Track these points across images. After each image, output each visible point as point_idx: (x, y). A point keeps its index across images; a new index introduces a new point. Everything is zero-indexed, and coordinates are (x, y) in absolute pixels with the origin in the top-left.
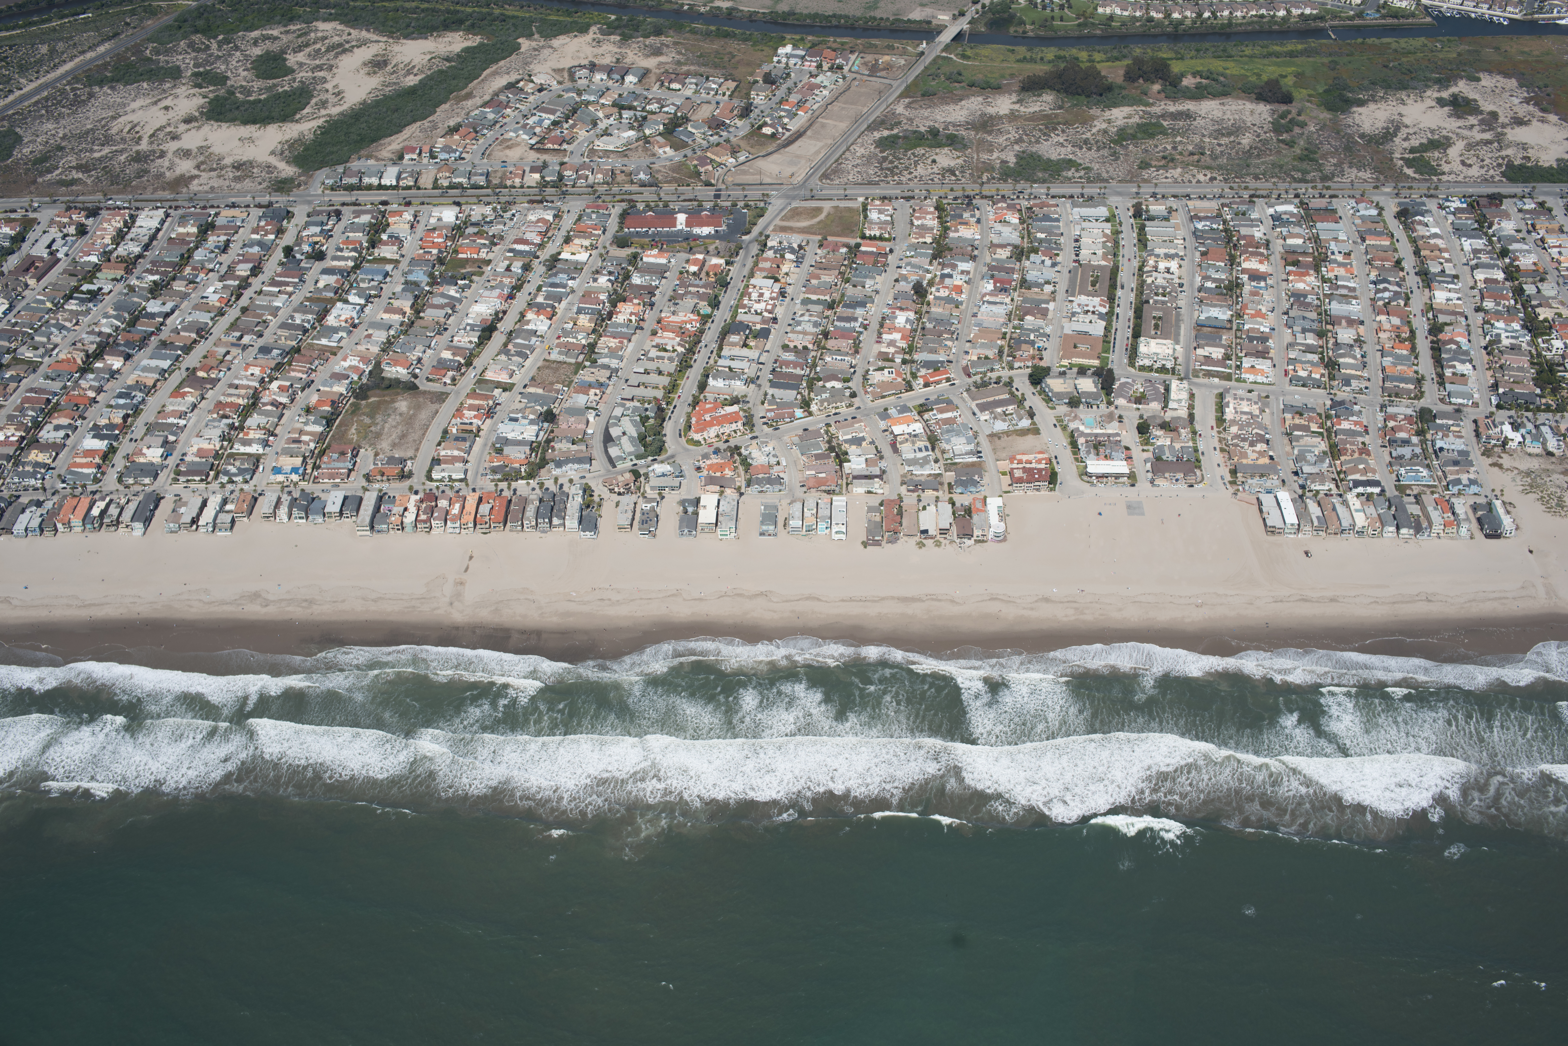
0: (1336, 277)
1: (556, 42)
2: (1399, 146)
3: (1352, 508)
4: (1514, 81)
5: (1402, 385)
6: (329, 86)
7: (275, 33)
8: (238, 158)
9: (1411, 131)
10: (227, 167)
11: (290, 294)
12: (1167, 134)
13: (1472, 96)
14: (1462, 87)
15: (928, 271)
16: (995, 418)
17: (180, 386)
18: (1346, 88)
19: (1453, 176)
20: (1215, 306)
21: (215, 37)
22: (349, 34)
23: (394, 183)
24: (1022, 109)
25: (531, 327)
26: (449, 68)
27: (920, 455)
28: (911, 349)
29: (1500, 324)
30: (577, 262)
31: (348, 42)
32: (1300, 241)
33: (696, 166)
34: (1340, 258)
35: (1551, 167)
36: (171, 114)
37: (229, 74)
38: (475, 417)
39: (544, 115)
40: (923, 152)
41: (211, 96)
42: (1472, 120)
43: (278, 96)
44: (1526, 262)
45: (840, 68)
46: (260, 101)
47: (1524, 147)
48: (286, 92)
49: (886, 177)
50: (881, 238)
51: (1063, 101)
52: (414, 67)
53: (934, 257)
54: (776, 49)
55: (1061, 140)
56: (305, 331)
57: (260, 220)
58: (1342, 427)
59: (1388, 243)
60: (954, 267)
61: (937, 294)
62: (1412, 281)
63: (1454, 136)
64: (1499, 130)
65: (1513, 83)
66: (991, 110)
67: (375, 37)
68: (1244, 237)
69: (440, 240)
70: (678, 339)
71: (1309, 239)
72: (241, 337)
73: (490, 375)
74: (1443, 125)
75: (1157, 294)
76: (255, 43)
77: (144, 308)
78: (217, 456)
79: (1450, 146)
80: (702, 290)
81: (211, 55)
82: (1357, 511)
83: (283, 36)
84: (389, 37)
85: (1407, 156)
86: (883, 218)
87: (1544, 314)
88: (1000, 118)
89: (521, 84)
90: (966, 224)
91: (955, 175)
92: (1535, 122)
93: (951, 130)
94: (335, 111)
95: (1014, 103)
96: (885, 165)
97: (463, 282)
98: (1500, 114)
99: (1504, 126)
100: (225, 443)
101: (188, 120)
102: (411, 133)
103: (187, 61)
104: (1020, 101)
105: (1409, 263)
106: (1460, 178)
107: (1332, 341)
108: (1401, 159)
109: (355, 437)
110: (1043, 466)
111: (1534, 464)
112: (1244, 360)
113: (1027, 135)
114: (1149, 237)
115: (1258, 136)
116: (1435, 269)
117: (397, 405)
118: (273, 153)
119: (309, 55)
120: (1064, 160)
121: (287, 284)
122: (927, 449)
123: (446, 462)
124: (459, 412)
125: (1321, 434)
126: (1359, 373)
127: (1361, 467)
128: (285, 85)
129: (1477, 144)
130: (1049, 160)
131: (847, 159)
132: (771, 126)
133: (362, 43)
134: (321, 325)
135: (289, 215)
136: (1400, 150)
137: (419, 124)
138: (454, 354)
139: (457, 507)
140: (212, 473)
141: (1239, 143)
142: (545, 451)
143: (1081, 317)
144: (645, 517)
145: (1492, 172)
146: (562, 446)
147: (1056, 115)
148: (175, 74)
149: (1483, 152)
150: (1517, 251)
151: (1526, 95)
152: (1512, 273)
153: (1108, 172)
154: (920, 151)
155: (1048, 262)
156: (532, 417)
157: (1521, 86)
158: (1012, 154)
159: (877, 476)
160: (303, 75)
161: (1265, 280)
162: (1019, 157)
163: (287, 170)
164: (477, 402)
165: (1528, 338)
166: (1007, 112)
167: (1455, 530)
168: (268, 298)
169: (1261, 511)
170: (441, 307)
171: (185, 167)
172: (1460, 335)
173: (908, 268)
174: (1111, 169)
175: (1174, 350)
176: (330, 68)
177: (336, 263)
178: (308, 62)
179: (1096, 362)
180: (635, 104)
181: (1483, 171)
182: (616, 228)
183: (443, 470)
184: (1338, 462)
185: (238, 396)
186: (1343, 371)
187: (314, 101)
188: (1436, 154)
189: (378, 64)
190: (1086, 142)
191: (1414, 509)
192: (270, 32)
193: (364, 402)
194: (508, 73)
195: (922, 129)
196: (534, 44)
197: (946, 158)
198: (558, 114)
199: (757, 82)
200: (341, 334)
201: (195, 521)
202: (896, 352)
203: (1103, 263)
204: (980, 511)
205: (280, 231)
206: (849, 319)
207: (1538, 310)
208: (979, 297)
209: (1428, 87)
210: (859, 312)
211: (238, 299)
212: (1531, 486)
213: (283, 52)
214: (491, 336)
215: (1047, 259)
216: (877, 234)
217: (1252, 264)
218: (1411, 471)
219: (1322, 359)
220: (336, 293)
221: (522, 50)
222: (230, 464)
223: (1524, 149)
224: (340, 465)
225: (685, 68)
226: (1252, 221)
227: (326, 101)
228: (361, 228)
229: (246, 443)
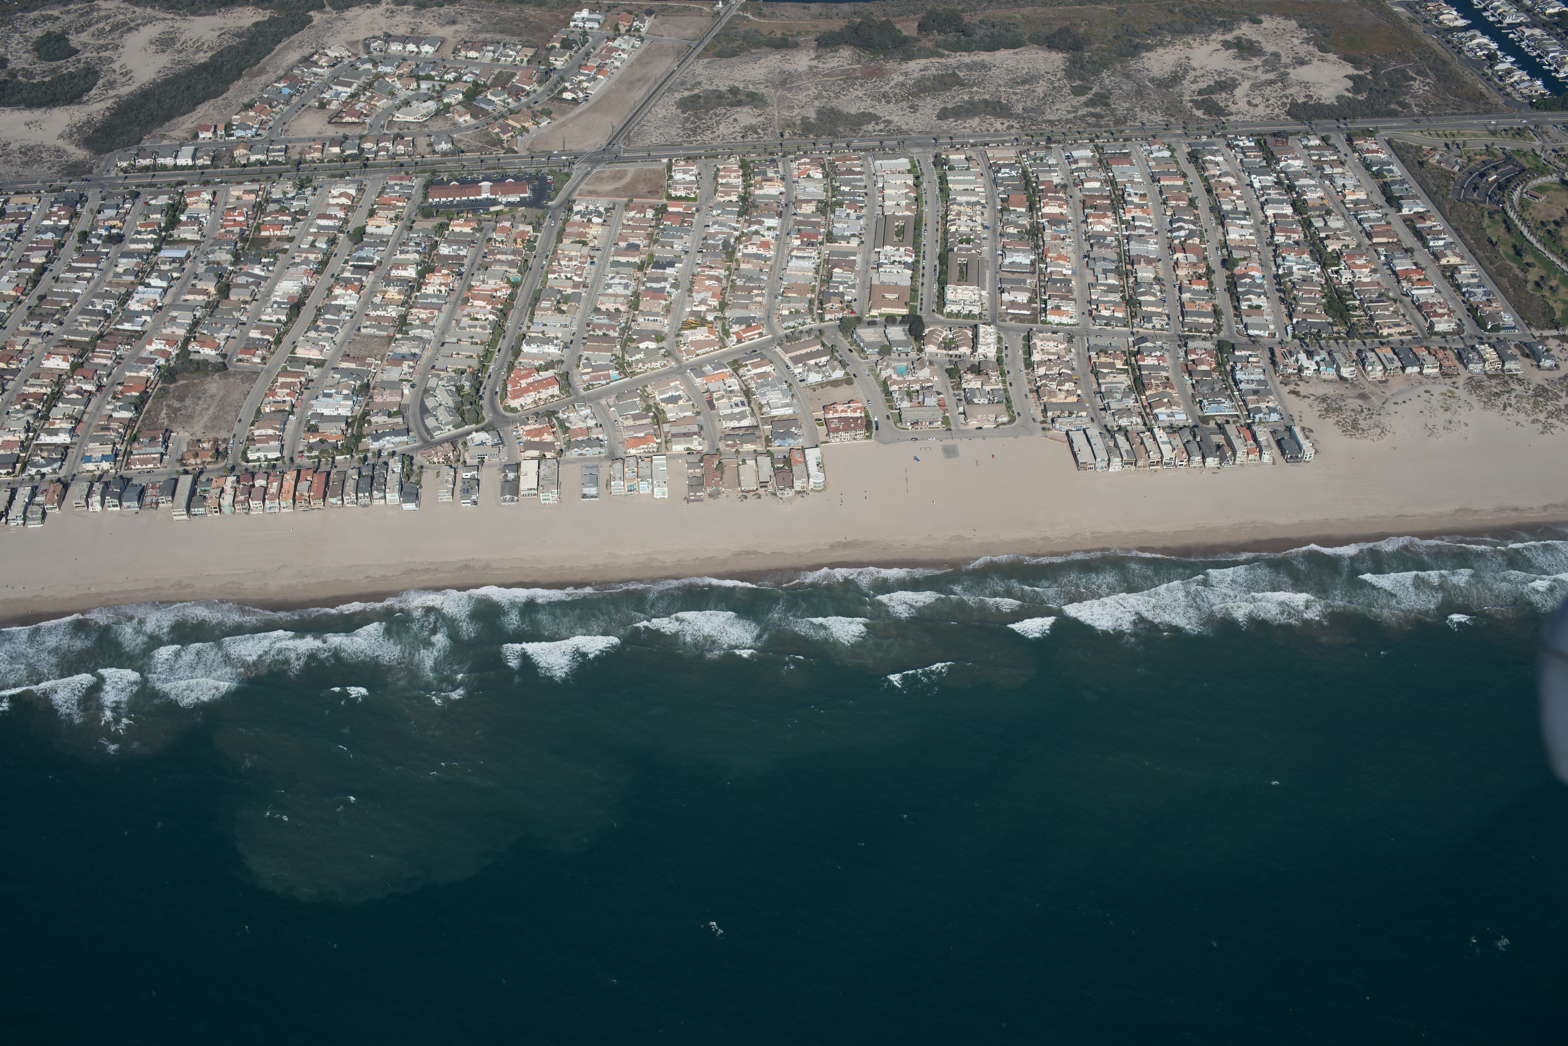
0: (1133, 218)
1: (349, 14)
2: (1188, 89)
3: (1159, 440)
4: (1294, 22)
5: (1202, 320)
6: (116, 66)
7: (56, 13)
8: (25, 143)
9: (1198, 73)
10: (14, 152)
11: (88, 280)
12: (964, 85)
13: (1255, 38)
14: (1245, 30)
15: (736, 229)
16: (808, 371)
18: (1134, 34)
19: (1240, 116)
20: (1018, 251)
22: (134, 12)
23: (190, 163)
24: (820, 65)
25: (339, 302)
26: (240, 43)
27: (736, 410)
28: (723, 306)
29: (1292, 257)
30: (383, 236)
31: (132, 21)
32: (1097, 185)
33: (497, 134)
34: (1136, 200)
35: (1332, 104)
37: (9, 57)
38: (288, 395)
39: (340, 89)
40: (724, 111)
42: (1256, 61)
43: (62, 78)
44: (1312, 196)
45: (638, 30)
46: (44, 83)
47: (1306, 85)
48: (71, 73)
49: (689, 137)
50: (686, 199)
51: (860, 56)
52: (203, 44)
53: (740, 214)
54: (572, 14)
55: (860, 94)
56: (107, 316)
57: (52, 207)
58: (1146, 363)
59: (1181, 183)
60: (761, 223)
61: (746, 251)
62: (1207, 219)
63: (1240, 78)
64: (1282, 70)
65: (1293, 24)
66: (788, 67)
67: (161, 15)
68: (1043, 183)
69: (241, 219)
70: (489, 307)
71: (1106, 181)
72: (39, 326)
73: (301, 353)
74: (1229, 67)
75: (961, 242)
76: (35, 23)
78: (23, 446)
79: (1235, 87)
80: (511, 257)
82: (1163, 443)
83: (64, 16)
84: (175, 14)
85: (1195, 98)
86: (688, 178)
87: (1332, 246)
88: (800, 76)
89: (316, 57)
90: (770, 180)
91: (757, 133)
92: (1315, 62)
93: (751, 88)
94: (124, 91)
95: (812, 59)
96: (688, 125)
97: (267, 260)
98: (1283, 54)
99: (1286, 67)
100: (31, 434)
102: (205, 111)
104: (817, 58)
105: (1203, 203)
106: (1248, 118)
107: (1131, 280)
108: (1191, 101)
109: (166, 422)
110: (858, 415)
111: (1329, 390)
112: (1049, 302)
113: (826, 91)
114: (950, 186)
115: (1052, 83)
116: (1227, 207)
117: (207, 387)
118: (61, 136)
119: (93, 35)
120: (864, 114)
121: (85, 270)
122: (743, 404)
123: (261, 442)
124: (272, 392)
125: (1126, 371)
126: (1159, 310)
127: (1166, 400)
128: (68, 66)
129: (1262, 85)
130: (849, 114)
131: (649, 121)
132: (571, 91)
133: (148, 21)
134: (124, 310)
135: (82, 199)
136: (1189, 92)
137: (212, 101)
138: (262, 333)
139: (275, 484)
140: (18, 466)
141: (1034, 91)
142: (361, 426)
143: (888, 268)
144: (466, 487)
145: (1277, 111)
146: (378, 419)
147: (854, 70)
149: (1268, 91)
150: (1304, 186)
151: (1305, 35)
152: (1299, 206)
153: (907, 124)
154: (721, 110)
155: (853, 215)
156: (345, 392)
157: (1301, 27)
158: (812, 110)
159: (695, 434)
160: (88, 55)
161: (1066, 225)
162: (820, 112)
163: (79, 154)
164: (289, 380)
165: (1318, 270)
166: (805, 68)
167: (1258, 458)
168: (65, 285)
169: (1072, 447)
170: (246, 286)
172: (1253, 269)
173: (716, 226)
174: (911, 121)
175: (981, 295)
176: (116, 48)
177: (135, 246)
178: (92, 42)
179: (905, 311)
180: (433, 73)
181: (1269, 111)
182: (421, 200)
183: (259, 450)
184: (1144, 397)
185: (41, 386)
186: (1144, 309)
187: (100, 83)
188: (1224, 95)
189: (165, 43)
190: (884, 95)
191: (1219, 439)
192: (50, 12)
193: (172, 386)
194: (301, 47)
195: (723, 89)
196: (326, 16)
197: (746, 116)
198: (355, 86)
199: (554, 47)
200: (144, 318)
201: (3, 515)
202: (708, 310)
203: (907, 213)
204: (800, 462)
205: (74, 216)
206: (658, 280)
207: (1326, 242)
208: (787, 252)
209: (1214, 31)
210: (669, 271)
211: (34, 287)
212: (1327, 410)
213: (65, 32)
214: (299, 312)
215: (851, 211)
216: (683, 195)
217: (1051, 209)
218: (1214, 402)
219: (1123, 297)
220: (137, 276)
221: (314, 23)
222: (37, 455)
223: (1305, 87)
224: (153, 450)
225: (482, 36)
226: (1050, 166)
227: (115, 82)
228: (160, 210)
229: (54, 432)
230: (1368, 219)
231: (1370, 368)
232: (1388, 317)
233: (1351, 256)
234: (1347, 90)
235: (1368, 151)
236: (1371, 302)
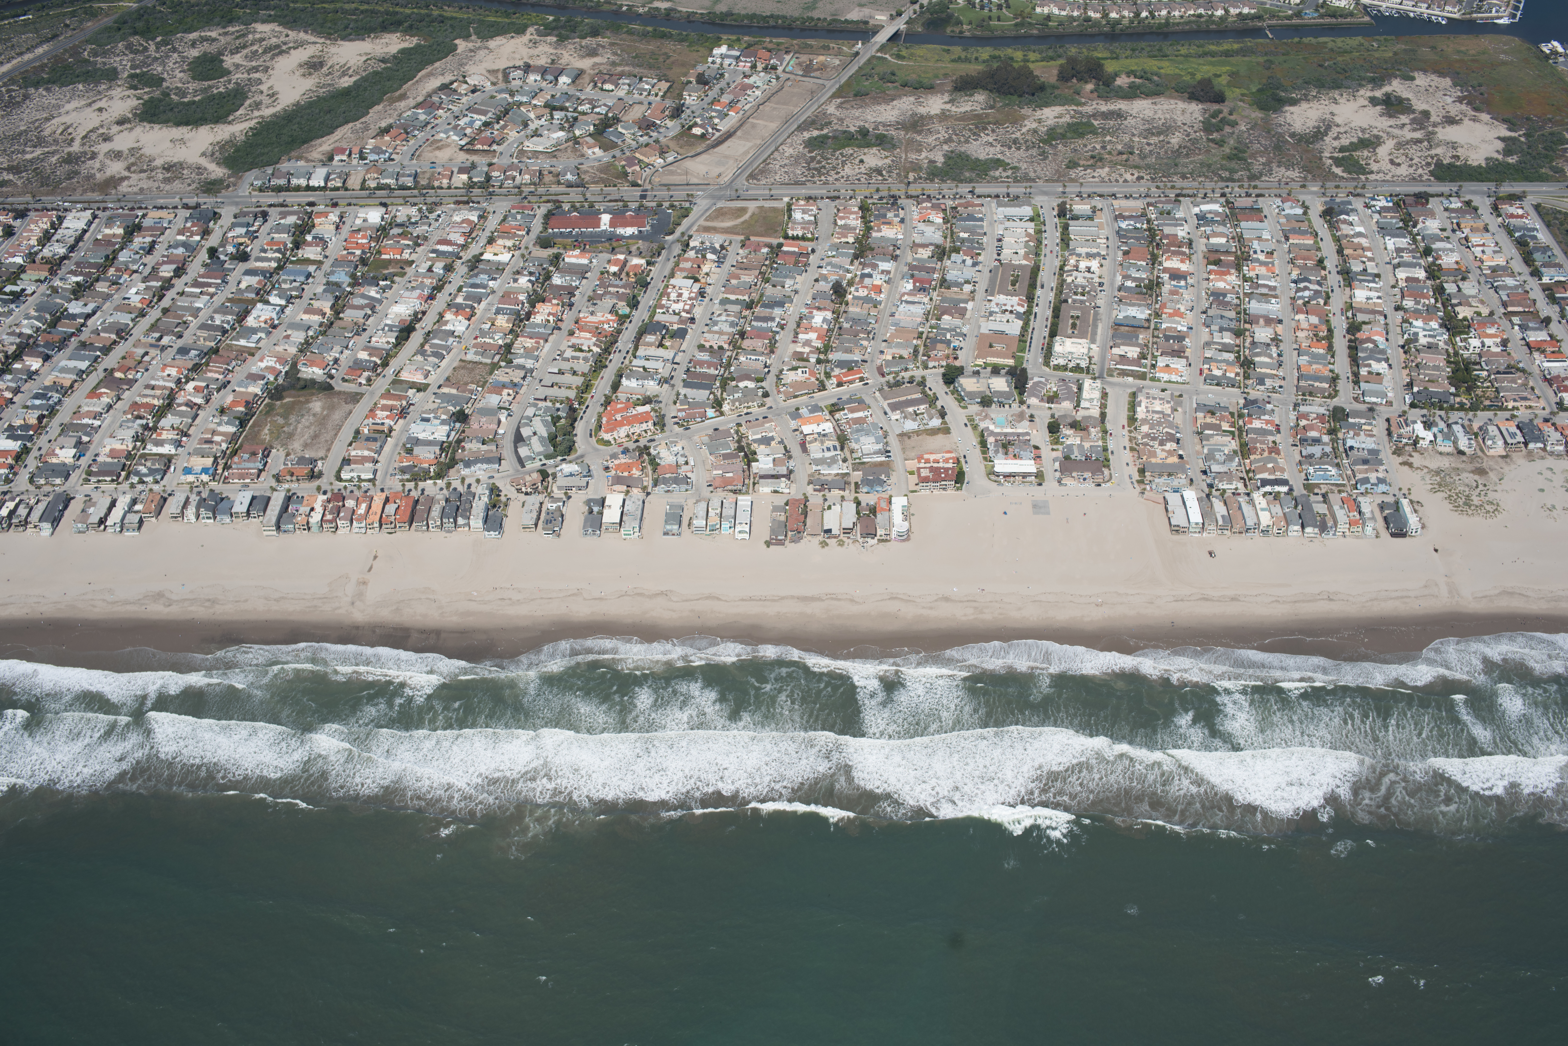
0: (1257, 276)
1: (492, 44)
2: (1329, 145)
3: (1258, 507)
4: (1448, 80)
5: (1316, 384)
6: (263, 88)
7: (214, 34)
8: (168, 159)
9: (1342, 130)
10: (158, 168)
11: (212, 295)
12: (1097, 134)
13: (1405, 95)
14: (1396, 87)
15: (848, 271)
16: (905, 417)
17: (97, 387)
18: (1279, 87)
19: (1381, 175)
20: (1133, 305)
21: (153, 39)
22: (287, 36)
23: (322, 184)
24: (954, 109)
25: (449, 327)
26: (384, 69)
27: (828, 454)
28: (827, 349)
29: (1419, 323)
30: (499, 263)
31: (285, 44)
32: (1223, 240)
33: (623, 167)
34: (1262, 257)
35: (1480, 166)
36: (105, 115)
37: (165, 76)
38: (387, 417)
39: (475, 116)
40: (851, 151)
41: (146, 97)
42: (1404, 119)
43: (213, 98)
44: (1448, 260)
45: (774, 68)
46: (194, 102)
47: (1454, 146)
48: (220, 93)
49: (813, 177)
50: (803, 238)
51: (994, 101)
52: (349, 68)
53: (856, 257)
54: (712, 50)
55: (991, 140)
56: (225, 332)
57: (186, 221)
58: (1253, 426)
59: (1311, 242)
60: (875, 267)
61: (856, 294)
62: (1334, 279)
63: (1384, 135)
64: (1430, 129)
65: (1447, 82)
66: (922, 110)
67: (312, 39)
68: (1167, 236)
69: (365, 241)
70: (595, 339)
71: (1233, 238)
72: (160, 338)
73: (405, 376)
74: (1374, 124)
75: (1076, 294)
76: (193, 44)
77: (66, 310)
78: (129, 456)
79: (1379, 145)
80: (621, 291)
81: (148, 57)
82: (1262, 510)
83: (221, 38)
84: (326, 38)
85: (1336, 155)
86: (807, 217)
87: (1463, 312)
88: (931, 117)
89: (455, 84)
90: (889, 223)
91: (882, 175)
92: (1466, 121)
93: (882, 130)
94: (267, 112)
95: (946, 103)
96: (812, 165)
97: (384, 283)
98: (1432, 113)
99: (1435, 125)
100: (138, 444)
101: (121, 122)
102: (343, 134)
103: (124, 63)
104: (951, 101)
105: (1332, 261)
106: (1388, 177)
107: (1249, 340)
108: (1331, 158)
109: (268, 438)
110: (950, 465)
111: (1444, 463)
112: (1159, 359)
113: (956, 135)
114: (1072, 237)
115: (1188, 135)
116: (1356, 267)
117: (311, 405)
118: (203, 154)
119: (246, 57)
120: (992, 160)
121: (209, 285)
122: (835, 448)
123: (356, 462)
124: (372, 412)
125: (1232, 433)
126: (1274, 372)
127: (1270, 465)
128: (220, 87)
129: (1407, 143)
130: (977, 160)
131: (775, 159)
132: (701, 126)
133: (299, 45)
134: (241, 326)
135: (216, 216)
136: (1330, 149)
137: (351, 125)
138: (370, 355)
139: (364, 506)
140: (123, 474)
141: (1168, 143)
142: (455, 451)
143: (999, 316)
144: (549, 517)
145: (1420, 171)
146: (472, 446)
147: (987, 115)
148: (111, 75)
149: (1413, 151)
150: (1440, 250)
151: (1459, 94)
152: (1434, 272)
153: (1035, 172)
154: (849, 151)
155: (969, 262)
156: (444, 417)
157: (1455, 85)
158: (940, 153)
159: (783, 476)
160: (239, 76)
161: (1186, 279)
162: (948, 157)
163: (217, 171)
164: (390, 402)
165: (1446, 337)
166: (938, 112)
167: (1360, 529)
168: (190, 299)
169: (1166, 510)
170: (361, 308)
171: (116, 168)
172: (1378, 333)
173: (829, 268)
174: (1039, 169)
175: (1090, 349)
176: (266, 70)
177: (259, 264)
178: (244, 63)
179: (1011, 362)
180: (567, 104)
181: (1411, 170)
182: (541, 229)
183: (352, 470)
184: (1247, 461)
185: (154, 397)
186: (1258, 370)
187: (248, 102)
188: (1366, 153)
189: (313, 66)
190: (1015, 141)
191: (1321, 508)
192: (209, 34)
193: (278, 403)
194: (443, 75)
195: (852, 129)
196: (470, 45)
197: (873, 158)
198: (490, 115)
199: (690, 82)
200: (260, 335)
201: (102, 521)
202: (811, 352)
203: (1024, 262)
204: (884, 510)
205: (206, 233)
206: (766, 319)
207: (1457, 309)
208: (898, 296)
209: (1361, 86)
210: (777, 312)
211: (160, 300)
212: (1440, 485)
213: (221, 53)
214: (408, 337)
215: (968, 258)
216: (800, 234)
217: (1173, 263)
218: (1320, 469)
219: (1238, 358)
220: (257, 294)
221: (459, 51)
222: (141, 465)
223: (1453, 148)
224: (251, 465)
225: (619, 69)
226: (1177, 220)
227: (260, 103)
228: (286, 229)
229: (159, 443)
230: (1505, 287)
231: (1489, 443)
232: (1515, 390)
233: (1483, 324)
234: (1498, 151)
235: (1512, 216)
236: (1498, 373)
